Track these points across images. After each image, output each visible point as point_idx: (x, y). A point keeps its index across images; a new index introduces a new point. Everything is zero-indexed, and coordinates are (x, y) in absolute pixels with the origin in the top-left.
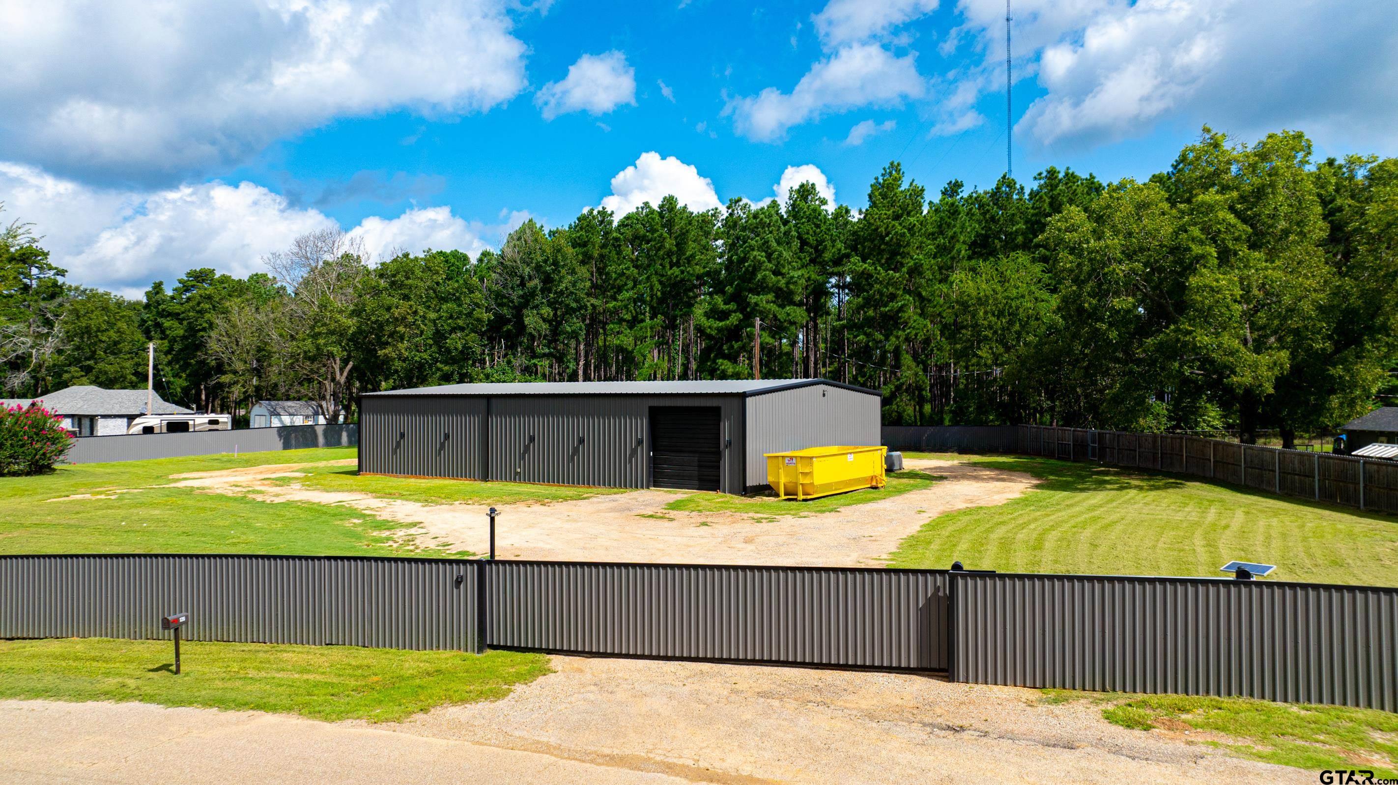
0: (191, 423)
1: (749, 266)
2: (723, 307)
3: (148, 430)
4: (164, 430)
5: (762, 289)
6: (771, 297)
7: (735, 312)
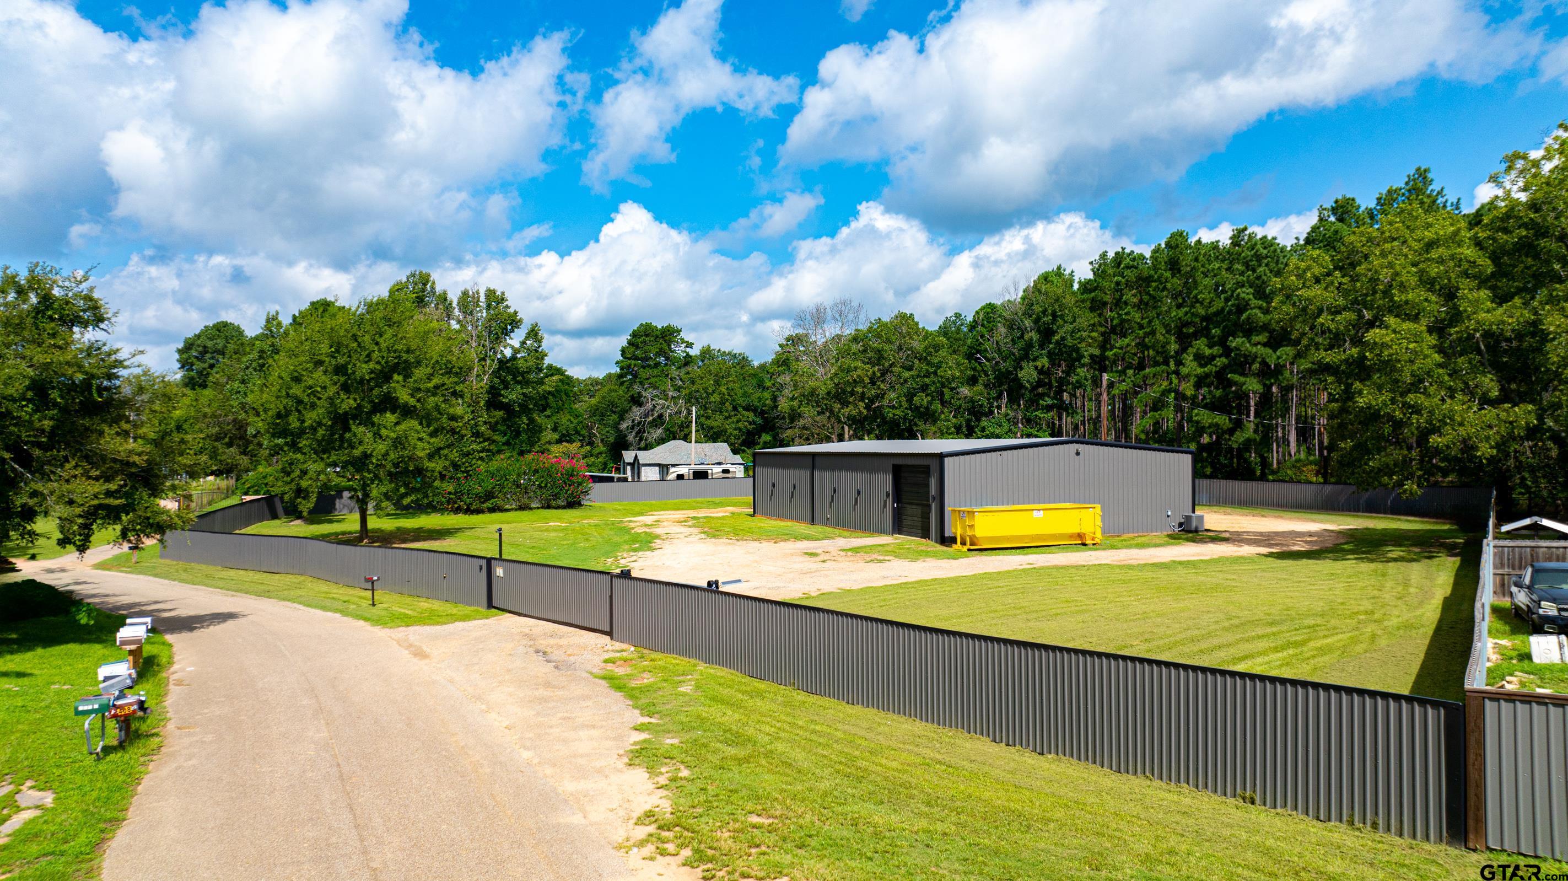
0: (710, 471)
1: (1232, 305)
2: (1208, 352)
3: (680, 477)
4: (691, 477)
5: (1249, 330)
6: (1262, 338)
7: (1220, 356)
